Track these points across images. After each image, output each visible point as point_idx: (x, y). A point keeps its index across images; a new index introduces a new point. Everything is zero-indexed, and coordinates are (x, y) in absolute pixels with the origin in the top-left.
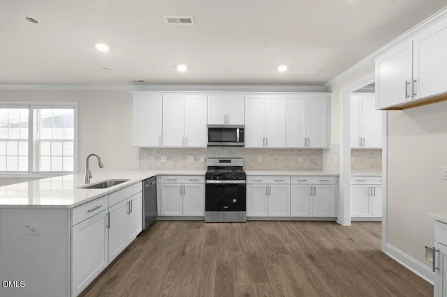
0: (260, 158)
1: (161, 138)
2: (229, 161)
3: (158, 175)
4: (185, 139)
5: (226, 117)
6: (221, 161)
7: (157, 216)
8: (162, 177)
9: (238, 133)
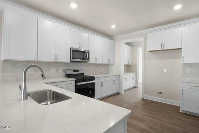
1: (37, 54)
2: (78, 71)
4: (56, 56)
6: (74, 71)
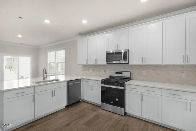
0: (144, 73)
1: (87, 60)
2: (121, 73)
3: (82, 79)
4: (96, 60)
5: (117, 45)
6: (116, 73)
7: (81, 99)
8: (84, 80)
9: (123, 55)
